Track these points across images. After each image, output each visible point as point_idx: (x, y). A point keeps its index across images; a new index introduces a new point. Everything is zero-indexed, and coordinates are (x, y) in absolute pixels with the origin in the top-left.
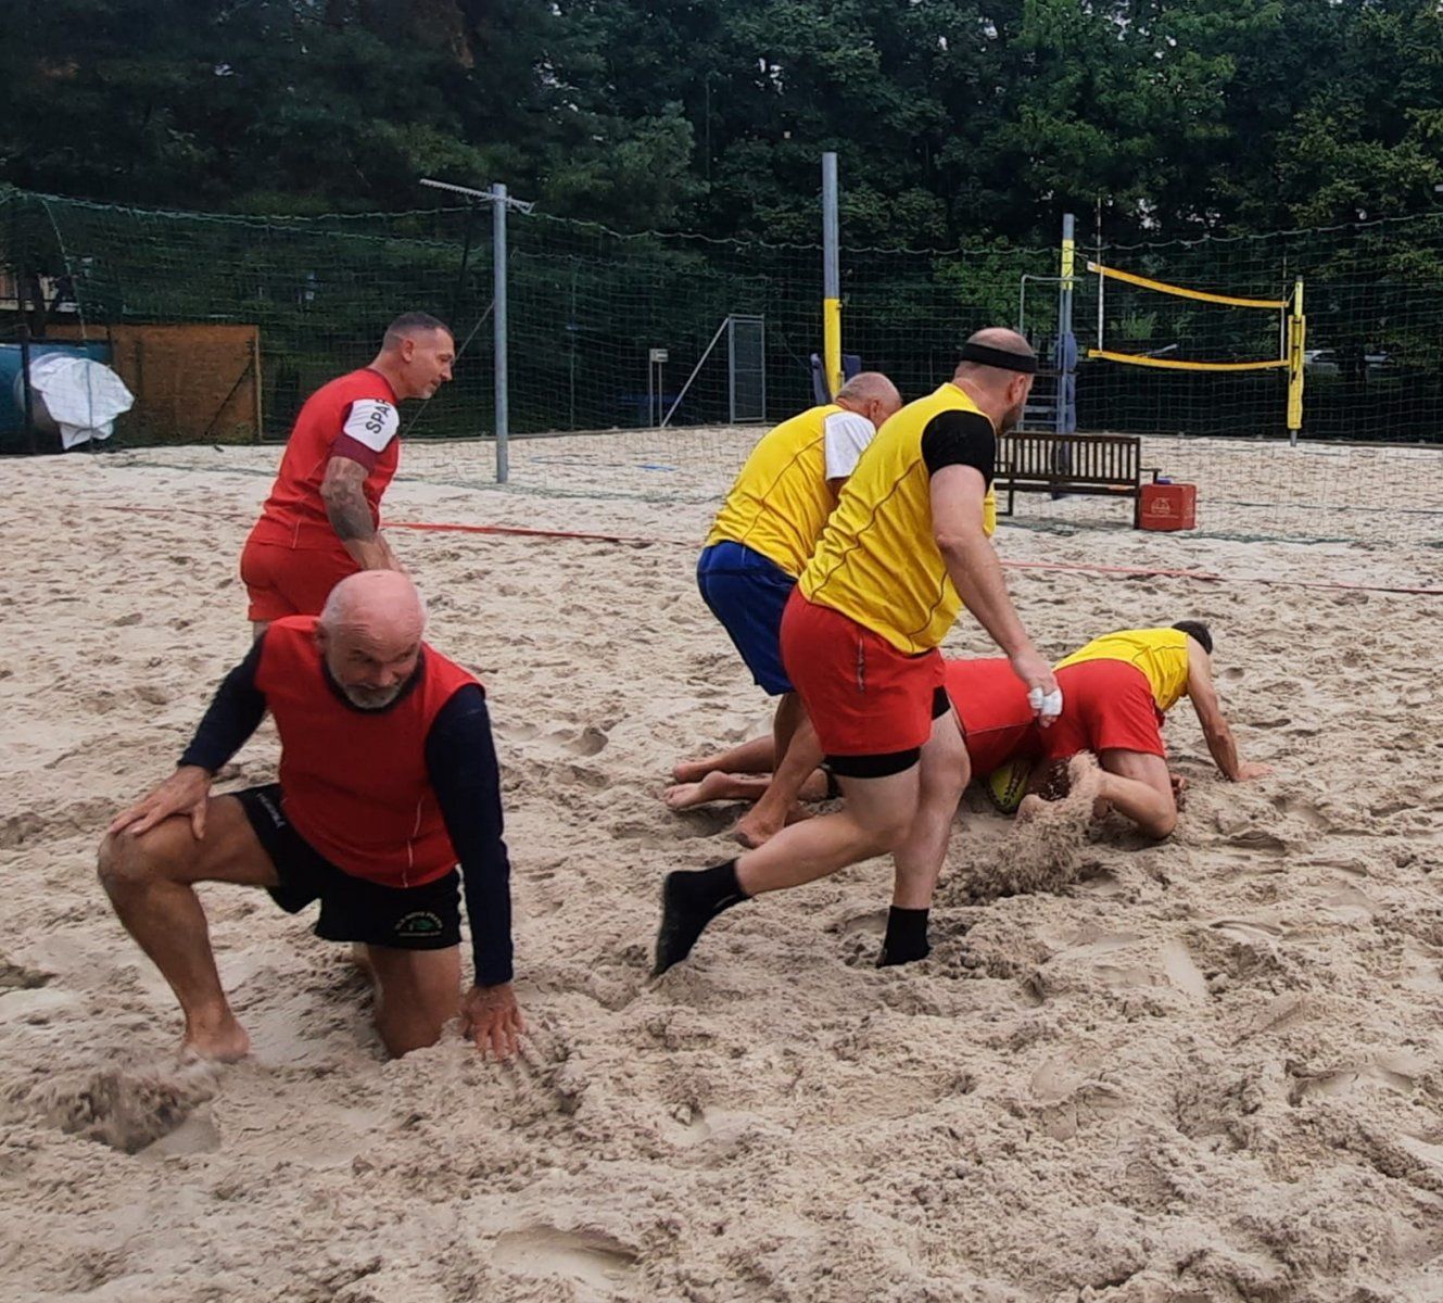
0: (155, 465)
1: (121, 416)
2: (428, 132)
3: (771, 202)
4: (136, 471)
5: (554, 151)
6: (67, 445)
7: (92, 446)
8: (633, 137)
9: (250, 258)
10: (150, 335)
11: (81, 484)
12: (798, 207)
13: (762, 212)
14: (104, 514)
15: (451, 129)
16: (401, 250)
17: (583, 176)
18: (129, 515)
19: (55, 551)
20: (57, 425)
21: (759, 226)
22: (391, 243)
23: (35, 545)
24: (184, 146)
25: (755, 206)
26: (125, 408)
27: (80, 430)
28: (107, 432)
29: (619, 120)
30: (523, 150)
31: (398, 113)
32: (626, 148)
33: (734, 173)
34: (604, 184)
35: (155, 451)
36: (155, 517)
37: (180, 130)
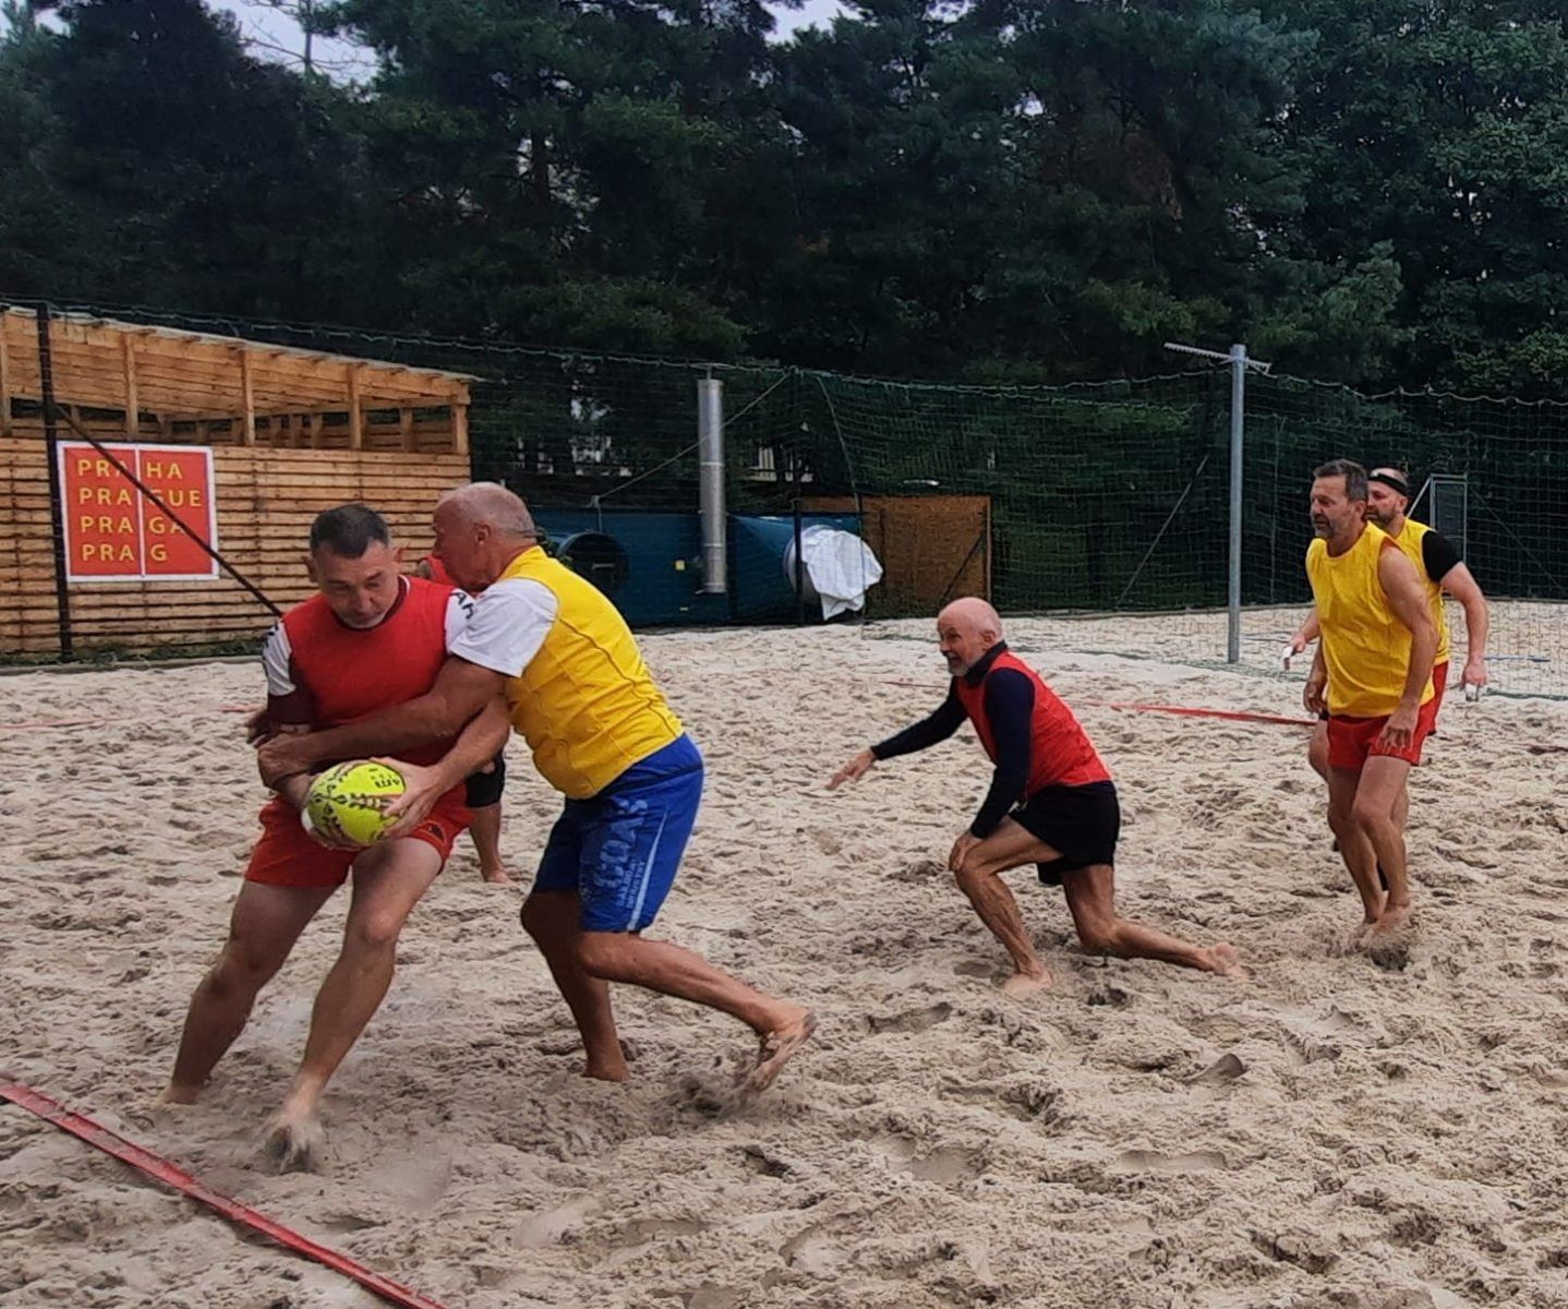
0: (908, 638)
1: (872, 587)
2: (1137, 290)
3: (1472, 348)
4: (895, 643)
5: (1255, 302)
6: (827, 615)
7: (847, 617)
8: (1335, 283)
9: (975, 428)
10: (891, 505)
11: (852, 657)
12: (1502, 353)
13: (1463, 360)
14: (885, 689)
15: (1160, 286)
16: (1114, 414)
17: (1288, 328)
18: (907, 691)
19: (857, 726)
20: (818, 597)
21: (1459, 375)
22: (1103, 407)
23: (840, 720)
24: (907, 313)
25: (1456, 353)
26: (874, 580)
27: (838, 601)
28: (860, 603)
29: (1319, 265)
30: (1226, 304)
31: (1111, 270)
32: (1332, 295)
33: (1434, 316)
34: (1311, 336)
35: (903, 623)
36: (929, 693)
37: (904, 300)
